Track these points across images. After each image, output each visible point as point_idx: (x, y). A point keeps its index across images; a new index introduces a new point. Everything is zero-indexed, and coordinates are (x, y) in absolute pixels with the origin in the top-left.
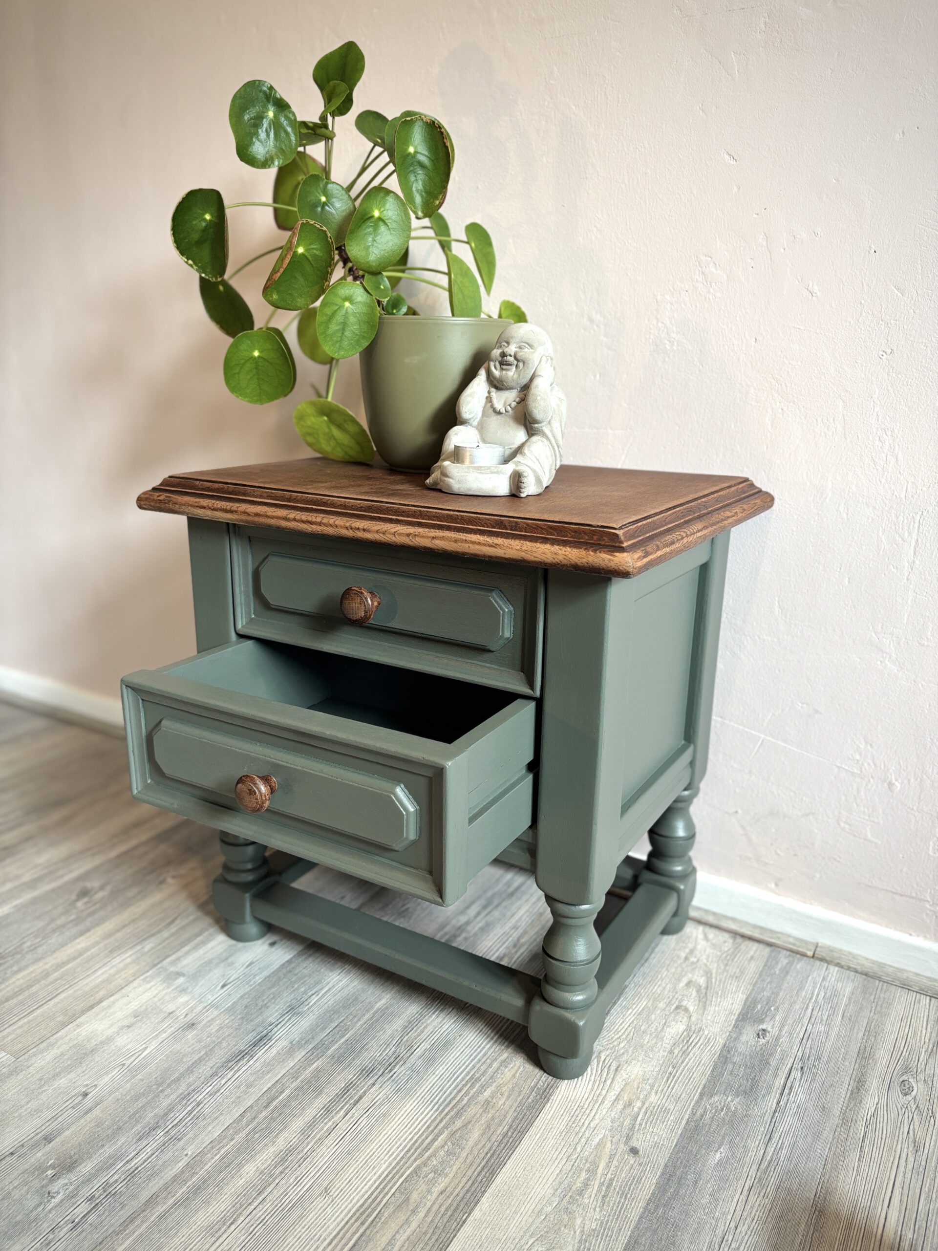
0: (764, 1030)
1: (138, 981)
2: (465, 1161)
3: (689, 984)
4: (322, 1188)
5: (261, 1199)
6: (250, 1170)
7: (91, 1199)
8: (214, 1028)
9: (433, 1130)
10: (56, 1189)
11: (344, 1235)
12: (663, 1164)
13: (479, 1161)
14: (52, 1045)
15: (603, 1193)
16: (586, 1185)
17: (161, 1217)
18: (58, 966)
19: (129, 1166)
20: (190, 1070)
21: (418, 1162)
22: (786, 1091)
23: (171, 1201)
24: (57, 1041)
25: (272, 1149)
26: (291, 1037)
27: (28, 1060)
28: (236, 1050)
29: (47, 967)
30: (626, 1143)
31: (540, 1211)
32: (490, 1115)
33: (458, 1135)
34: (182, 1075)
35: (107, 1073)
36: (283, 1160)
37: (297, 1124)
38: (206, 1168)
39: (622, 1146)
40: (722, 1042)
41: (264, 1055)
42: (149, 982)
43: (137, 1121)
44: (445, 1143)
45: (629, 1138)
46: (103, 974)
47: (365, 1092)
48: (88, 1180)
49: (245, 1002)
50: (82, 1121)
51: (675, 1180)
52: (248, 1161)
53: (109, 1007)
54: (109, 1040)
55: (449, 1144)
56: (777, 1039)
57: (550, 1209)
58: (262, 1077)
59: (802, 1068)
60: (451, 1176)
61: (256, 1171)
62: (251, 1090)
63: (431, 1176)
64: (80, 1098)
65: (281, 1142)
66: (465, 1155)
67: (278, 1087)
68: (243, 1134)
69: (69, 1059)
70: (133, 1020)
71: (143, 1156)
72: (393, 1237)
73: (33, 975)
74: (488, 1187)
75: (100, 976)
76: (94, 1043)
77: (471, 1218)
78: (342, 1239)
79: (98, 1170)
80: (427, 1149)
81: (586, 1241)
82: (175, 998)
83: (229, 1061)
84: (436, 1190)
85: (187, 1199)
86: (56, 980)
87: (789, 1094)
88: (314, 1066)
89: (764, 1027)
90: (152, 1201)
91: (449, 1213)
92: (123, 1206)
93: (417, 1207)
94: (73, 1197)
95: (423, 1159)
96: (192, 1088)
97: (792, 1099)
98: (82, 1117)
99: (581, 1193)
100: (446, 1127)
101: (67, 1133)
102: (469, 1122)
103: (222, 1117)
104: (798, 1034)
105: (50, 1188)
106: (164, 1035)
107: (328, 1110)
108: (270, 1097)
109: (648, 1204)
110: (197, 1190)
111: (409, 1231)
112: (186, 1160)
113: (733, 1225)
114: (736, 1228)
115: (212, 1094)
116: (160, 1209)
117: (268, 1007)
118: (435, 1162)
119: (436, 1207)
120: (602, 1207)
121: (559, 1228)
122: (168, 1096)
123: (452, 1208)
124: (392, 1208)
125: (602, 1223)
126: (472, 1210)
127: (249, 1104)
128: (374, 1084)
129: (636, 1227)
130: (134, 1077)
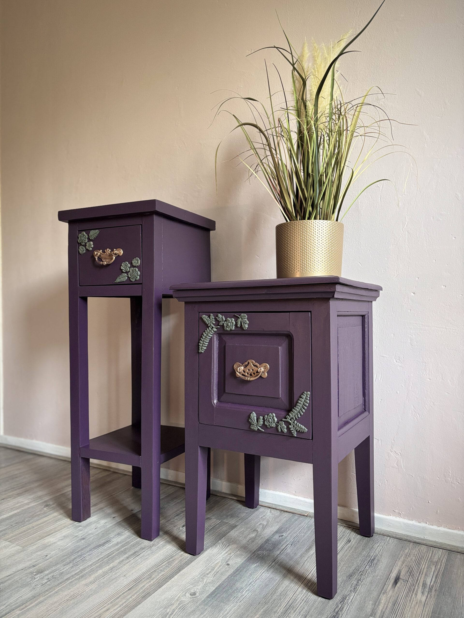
0: (282, 535)
1: (65, 528)
2: (171, 568)
3: (260, 524)
4: (123, 575)
5: (103, 578)
6: (100, 572)
7: (48, 579)
8: (92, 539)
9: (162, 561)
10: (37, 577)
11: (129, 585)
12: (237, 567)
13: (176, 568)
14: (36, 544)
15: (215, 574)
16: (210, 572)
17: (70, 582)
18: (37, 525)
19: (61, 572)
20: (82, 549)
21: (156, 569)
22: (284, 550)
23: (74, 579)
24: (37, 543)
25: (108, 567)
26: (118, 541)
27: (27, 548)
28: (98, 544)
29: (33, 525)
30: (226, 563)
31: (193, 578)
32: (182, 558)
33: (170, 563)
34: (79, 551)
35: (54, 551)
36: (111, 569)
37: (118, 561)
38: (86, 571)
39: (224, 563)
40: (267, 538)
41: (107, 545)
42: (69, 528)
43: (64, 562)
44: (166, 564)
45: (227, 561)
46: (53, 527)
47: (141, 553)
48: (47, 575)
49: (103, 532)
50: (46, 562)
51: (240, 570)
52: (100, 570)
53: (55, 535)
54: (55, 543)
55: (167, 564)
56: (286, 537)
57: (196, 578)
58: (106, 551)
59: (292, 544)
60: (166, 571)
61: (102, 572)
62: (103, 554)
63: (160, 571)
64: (45, 557)
65: (111, 565)
66: (171, 567)
67: (113, 552)
68: (99, 564)
69: (41, 548)
70: (63, 538)
71: (65, 569)
72: (145, 585)
73: (28, 527)
74: (178, 573)
75: (52, 527)
76: (50, 544)
77: (171, 580)
78: (128, 586)
79: (51, 573)
80: (159, 566)
81: (206, 584)
82: (78, 532)
83: (96, 547)
84: (160, 575)
85: (79, 578)
86: (37, 528)
87: (285, 550)
88: (125, 547)
89: (283, 534)
90: (67, 579)
91: (164, 579)
92: (58, 580)
93: (154, 578)
94: (43, 578)
95: (158, 568)
96: (83, 553)
97: (285, 551)
98: (45, 561)
99: (208, 574)
100: (167, 561)
101: (40, 565)
102: (175, 559)
103: (92, 560)
104: (294, 536)
105: (35, 577)
106: (74, 541)
107: (128, 558)
108: (108, 555)
109: (229, 576)
110: (82, 577)
111: (150, 584)
112: (79, 570)
113: (255, 580)
114: (256, 581)
115: (89, 555)
116: (70, 581)
117: (111, 534)
118: (161, 568)
119: (160, 578)
120: (213, 577)
121: (199, 582)
122: (75, 556)
123: (165, 578)
124: (145, 579)
125: (213, 580)
126: (171, 579)
127: (102, 557)
128: (144, 551)
129: (224, 581)
130: (63, 551)
